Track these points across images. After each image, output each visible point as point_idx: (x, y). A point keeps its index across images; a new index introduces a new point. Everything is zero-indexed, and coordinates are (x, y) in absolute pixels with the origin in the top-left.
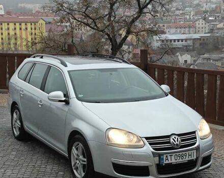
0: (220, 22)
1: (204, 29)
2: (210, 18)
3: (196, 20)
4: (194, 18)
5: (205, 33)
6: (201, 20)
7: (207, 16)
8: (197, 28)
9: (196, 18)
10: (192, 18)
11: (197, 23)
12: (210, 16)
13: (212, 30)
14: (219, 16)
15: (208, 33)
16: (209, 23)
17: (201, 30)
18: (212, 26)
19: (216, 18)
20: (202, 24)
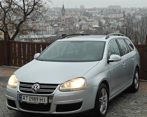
0: (62, 27)
1: (52, 32)
2: (55, 25)
3: (47, 26)
4: (45, 25)
6: (50, 26)
7: (53, 23)
8: (48, 31)
13: (57, 32)
15: (55, 34)
16: (54, 28)
18: (56, 30)
19: (58, 25)
20: (51, 29)
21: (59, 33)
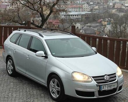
0: (97, 5)
1: (87, 9)
2: (91, 3)
3: (83, 4)
5: (88, 12)
6: (86, 4)
7: (89, 2)
8: (84, 9)
9: (83, 3)
10: (81, 3)
11: (84, 5)
12: (91, 2)
13: (92, 10)
14: (95, 2)
15: (90, 11)
16: (90, 6)
17: (85, 9)
18: (92, 7)
19: (94, 3)
20: (86, 6)
21: (94, 10)
